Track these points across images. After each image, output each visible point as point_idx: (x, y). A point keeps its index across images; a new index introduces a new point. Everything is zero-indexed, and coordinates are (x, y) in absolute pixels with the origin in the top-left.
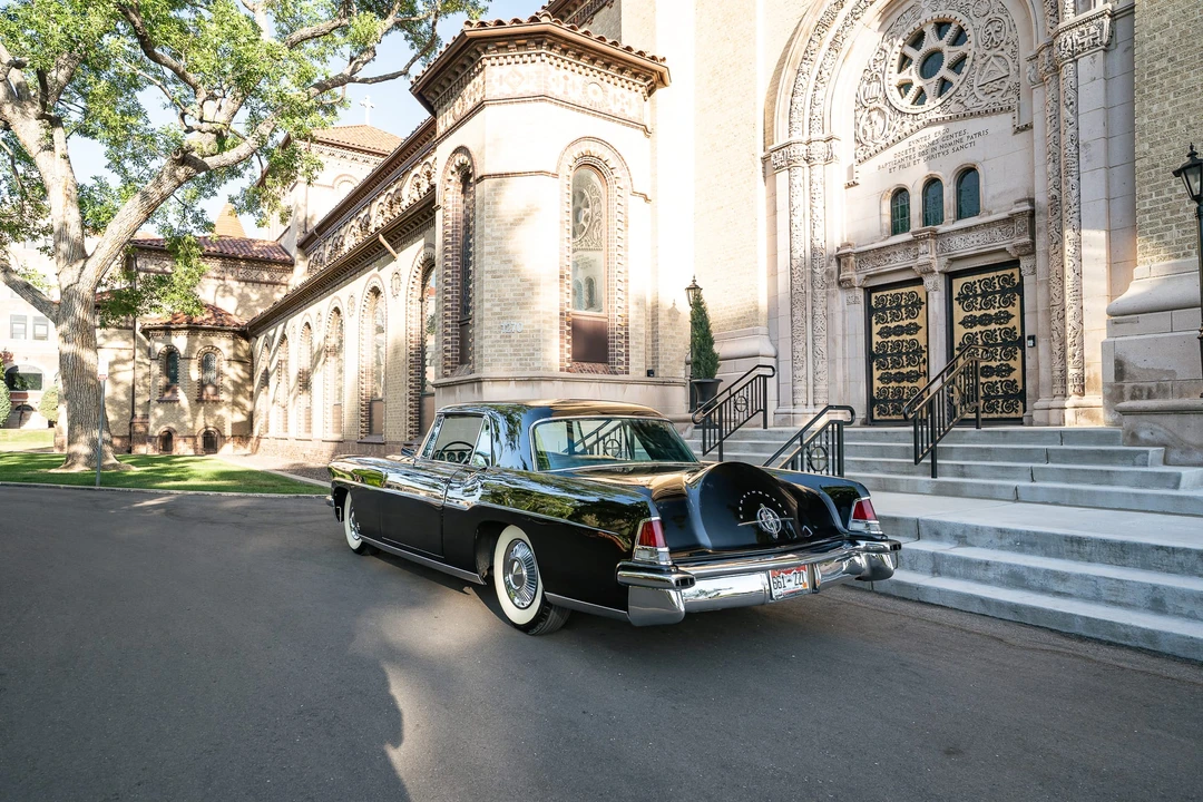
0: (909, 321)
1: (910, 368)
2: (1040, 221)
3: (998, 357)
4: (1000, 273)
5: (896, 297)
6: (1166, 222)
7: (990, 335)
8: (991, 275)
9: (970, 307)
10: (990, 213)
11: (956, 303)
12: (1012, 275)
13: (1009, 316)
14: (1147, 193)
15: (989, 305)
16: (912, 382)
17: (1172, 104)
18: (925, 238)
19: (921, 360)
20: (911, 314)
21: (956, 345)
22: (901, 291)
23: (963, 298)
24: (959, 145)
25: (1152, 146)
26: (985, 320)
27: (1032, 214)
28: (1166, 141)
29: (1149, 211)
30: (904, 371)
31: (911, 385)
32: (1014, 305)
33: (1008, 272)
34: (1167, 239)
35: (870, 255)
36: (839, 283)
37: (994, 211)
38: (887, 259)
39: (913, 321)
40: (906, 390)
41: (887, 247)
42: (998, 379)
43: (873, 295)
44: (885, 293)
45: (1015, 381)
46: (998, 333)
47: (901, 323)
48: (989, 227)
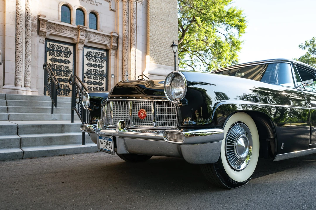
0: (65, 58)
1: (65, 77)
2: (120, 41)
3: (99, 79)
4: (101, 52)
5: (60, 47)
6: (154, 54)
7: (96, 71)
8: (97, 51)
9: (89, 60)
10: (102, 31)
11: (85, 57)
12: (104, 54)
13: (102, 67)
14: (151, 46)
15: (96, 61)
16: (66, 83)
17: (156, 27)
18: (83, 30)
19: (70, 75)
20: (66, 56)
21: (85, 72)
22: (62, 45)
23: (87, 56)
24: (92, 2)
25: (152, 35)
26: (95, 66)
27: (118, 38)
28: (155, 35)
29: (152, 50)
30: (63, 78)
31: (65, 84)
32: (104, 63)
33: (103, 52)
34: (154, 58)
35: (55, 26)
36: (39, 32)
37: (103, 31)
38: (63, 31)
39: (67, 59)
40: (63, 86)
41: (64, 26)
42: (98, 86)
43: (48, 43)
44: (55, 44)
45: (103, 88)
46: (99, 71)
47: (61, 58)
48: (103, 36)
